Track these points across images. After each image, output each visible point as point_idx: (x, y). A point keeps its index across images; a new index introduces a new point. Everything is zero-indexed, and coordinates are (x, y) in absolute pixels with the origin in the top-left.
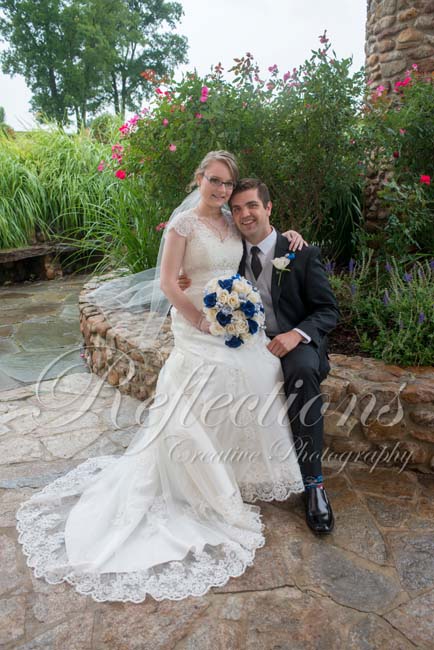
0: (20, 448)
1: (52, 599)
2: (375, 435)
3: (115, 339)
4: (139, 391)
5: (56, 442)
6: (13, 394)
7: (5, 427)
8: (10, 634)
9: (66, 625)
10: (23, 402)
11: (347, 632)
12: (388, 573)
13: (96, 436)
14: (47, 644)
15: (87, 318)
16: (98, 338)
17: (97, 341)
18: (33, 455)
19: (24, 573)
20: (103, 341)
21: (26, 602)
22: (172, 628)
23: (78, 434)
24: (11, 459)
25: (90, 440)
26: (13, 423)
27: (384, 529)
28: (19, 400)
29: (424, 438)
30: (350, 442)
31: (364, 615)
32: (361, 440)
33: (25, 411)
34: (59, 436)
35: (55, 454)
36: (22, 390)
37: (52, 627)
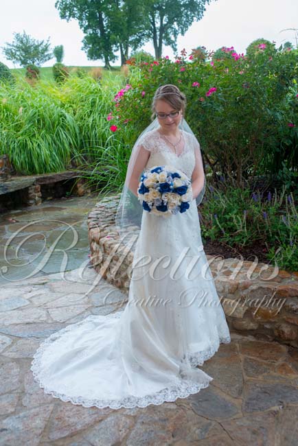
0: (35, 314)
1: (34, 396)
2: (259, 318)
3: (104, 245)
4: (117, 282)
5: (57, 312)
6: (36, 280)
7: (26, 301)
8: (7, 410)
9: (38, 409)
10: (41, 286)
11: (195, 428)
12: (236, 402)
13: (83, 310)
14: (25, 417)
15: (90, 229)
16: (95, 244)
17: (95, 246)
18: (41, 319)
19: (21, 382)
20: (98, 246)
21: (19, 397)
22: (96, 415)
23: (72, 307)
24: (28, 320)
25: (78, 312)
26: (33, 299)
27: (246, 378)
28: (40, 284)
29: (292, 322)
30: (244, 322)
31: (209, 421)
32: (252, 321)
33: (42, 291)
34: (60, 309)
35: (54, 319)
36: (43, 278)
37: (30, 409)
